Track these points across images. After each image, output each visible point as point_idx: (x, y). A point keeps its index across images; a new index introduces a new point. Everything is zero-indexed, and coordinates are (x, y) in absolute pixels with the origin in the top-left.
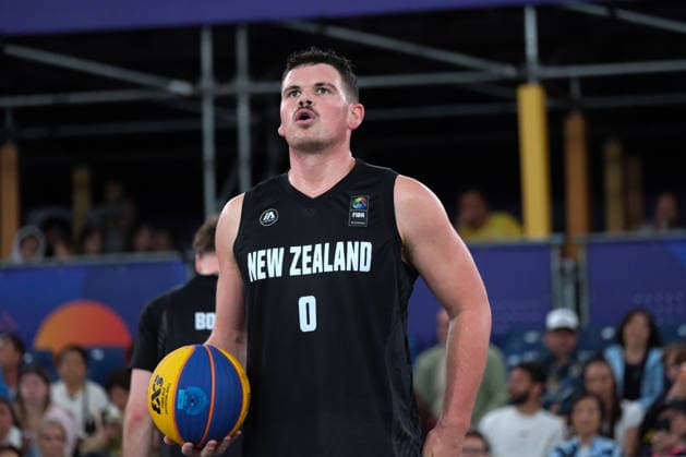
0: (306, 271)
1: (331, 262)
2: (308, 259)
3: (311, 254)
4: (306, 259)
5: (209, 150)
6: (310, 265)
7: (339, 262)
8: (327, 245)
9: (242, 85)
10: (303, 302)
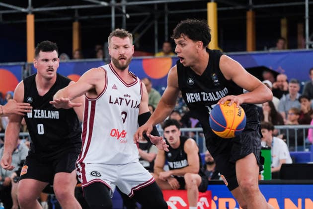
0: (39, 117)
1: (47, 116)
2: (40, 114)
3: (40, 112)
4: (39, 114)
6: (40, 115)
7: (49, 116)
8: (45, 111)
9: (124, 3)
10: (39, 125)
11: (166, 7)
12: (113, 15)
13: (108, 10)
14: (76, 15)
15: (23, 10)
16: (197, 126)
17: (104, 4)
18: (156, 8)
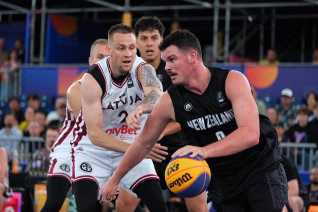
5: (216, 27)
8: (217, 115)
9: (228, 5)
10: (217, 134)
11: (274, 12)
12: (216, 18)
13: (210, 12)
14: (176, 15)
15: (120, 8)
16: (303, 141)
17: (207, 5)
18: (263, 11)
